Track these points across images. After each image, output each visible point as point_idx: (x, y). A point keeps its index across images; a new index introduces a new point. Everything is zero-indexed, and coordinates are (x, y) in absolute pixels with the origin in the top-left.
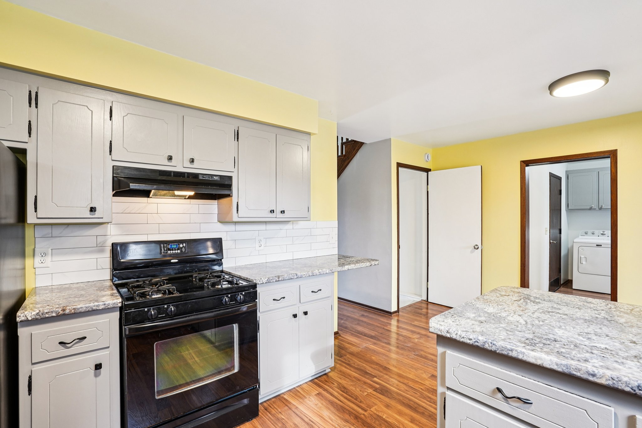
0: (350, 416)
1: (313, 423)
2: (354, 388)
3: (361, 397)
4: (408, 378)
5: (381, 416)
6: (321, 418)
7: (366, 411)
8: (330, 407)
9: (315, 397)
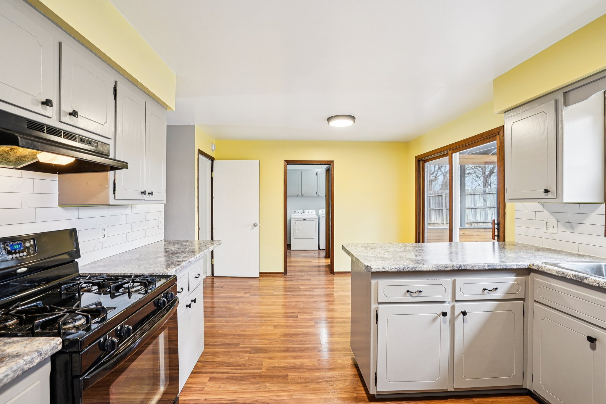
0: (255, 379)
1: (234, 400)
2: (234, 359)
3: (246, 362)
4: (262, 335)
5: (274, 367)
6: (236, 393)
7: (261, 369)
8: (232, 382)
9: (210, 382)
